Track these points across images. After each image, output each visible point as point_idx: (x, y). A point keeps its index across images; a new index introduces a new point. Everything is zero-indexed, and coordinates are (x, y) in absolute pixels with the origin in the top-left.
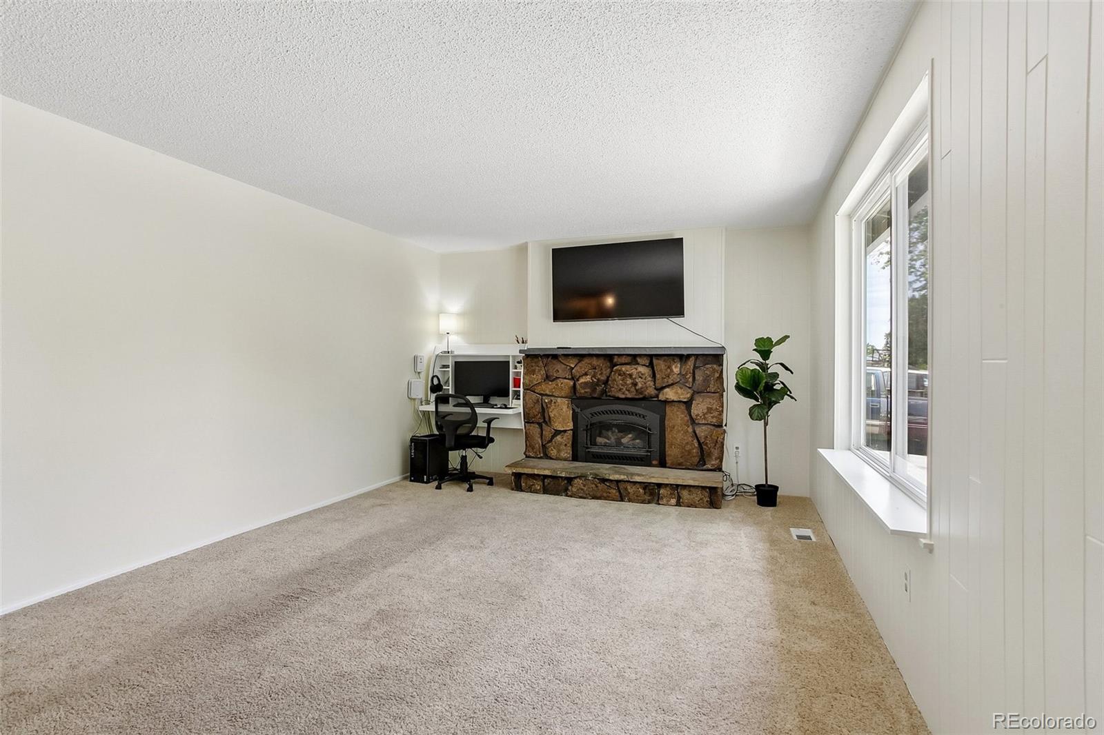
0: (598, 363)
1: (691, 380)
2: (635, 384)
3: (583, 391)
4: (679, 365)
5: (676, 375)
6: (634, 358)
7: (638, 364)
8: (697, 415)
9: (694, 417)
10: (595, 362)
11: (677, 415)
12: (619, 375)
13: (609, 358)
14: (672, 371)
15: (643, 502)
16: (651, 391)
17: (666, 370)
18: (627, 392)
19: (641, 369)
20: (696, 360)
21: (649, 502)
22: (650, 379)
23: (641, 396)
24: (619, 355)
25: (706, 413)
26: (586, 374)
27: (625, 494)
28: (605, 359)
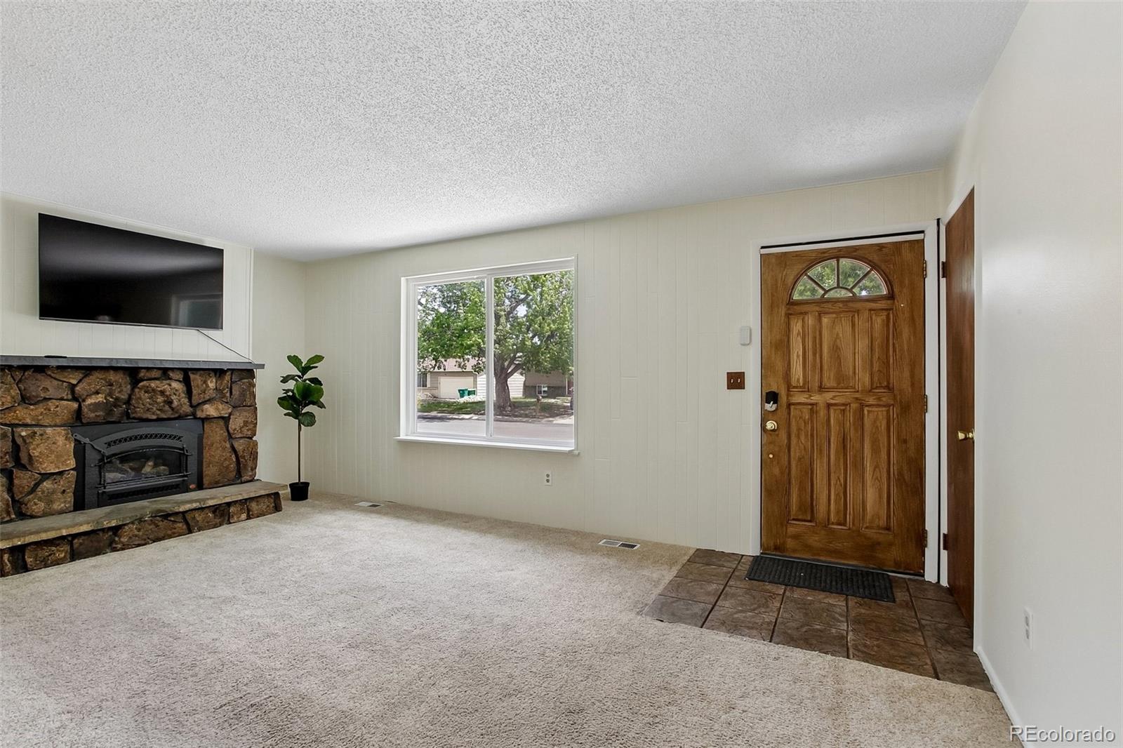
0: (117, 378)
1: (228, 395)
2: (170, 403)
3: (92, 415)
4: (214, 380)
5: (211, 391)
6: (165, 372)
7: (171, 379)
8: (235, 429)
9: (231, 431)
10: (112, 376)
11: (216, 432)
12: (146, 392)
13: (134, 372)
14: (207, 386)
15: (215, 526)
16: (187, 409)
17: (202, 385)
18: (159, 412)
19: (175, 385)
20: (232, 374)
21: (221, 525)
22: (184, 395)
23: (177, 415)
24: (148, 369)
25: (243, 427)
26: (97, 393)
27: (193, 524)
28: (124, 374)
